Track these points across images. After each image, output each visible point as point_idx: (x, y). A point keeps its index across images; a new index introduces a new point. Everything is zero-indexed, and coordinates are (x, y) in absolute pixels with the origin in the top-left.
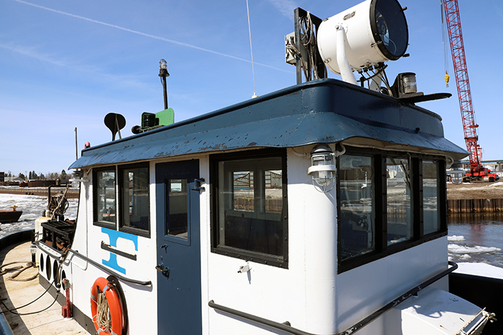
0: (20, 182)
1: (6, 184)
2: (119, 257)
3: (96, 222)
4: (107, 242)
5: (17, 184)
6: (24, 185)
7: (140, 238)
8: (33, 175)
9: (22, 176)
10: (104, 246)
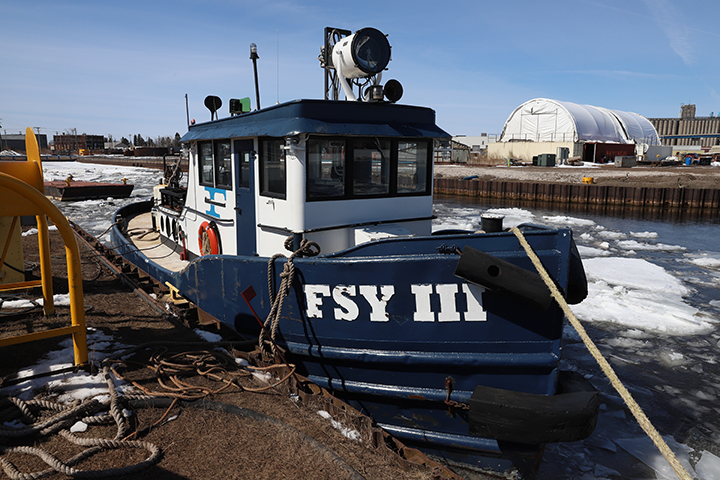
0: (125, 149)
1: (107, 152)
2: (216, 207)
3: (201, 183)
4: (209, 198)
5: (120, 152)
6: (129, 153)
7: (227, 191)
8: (138, 140)
9: (125, 141)
10: (207, 201)
